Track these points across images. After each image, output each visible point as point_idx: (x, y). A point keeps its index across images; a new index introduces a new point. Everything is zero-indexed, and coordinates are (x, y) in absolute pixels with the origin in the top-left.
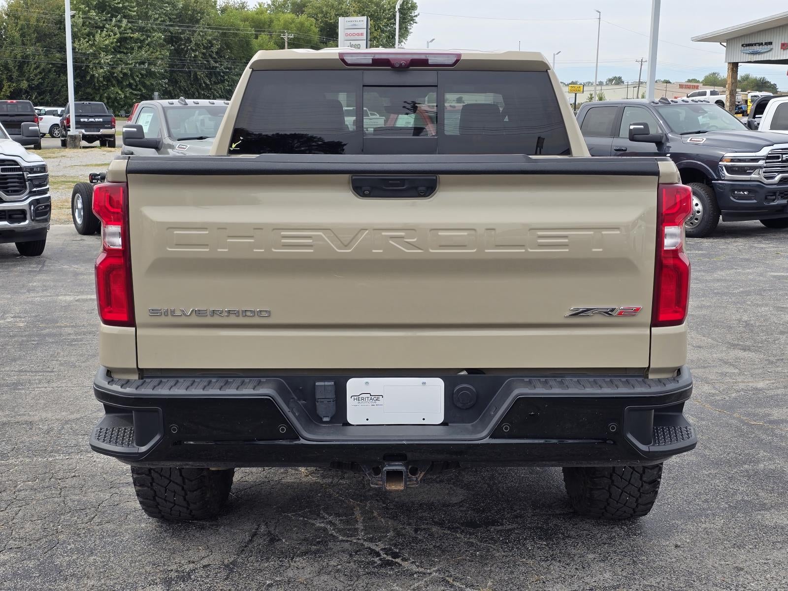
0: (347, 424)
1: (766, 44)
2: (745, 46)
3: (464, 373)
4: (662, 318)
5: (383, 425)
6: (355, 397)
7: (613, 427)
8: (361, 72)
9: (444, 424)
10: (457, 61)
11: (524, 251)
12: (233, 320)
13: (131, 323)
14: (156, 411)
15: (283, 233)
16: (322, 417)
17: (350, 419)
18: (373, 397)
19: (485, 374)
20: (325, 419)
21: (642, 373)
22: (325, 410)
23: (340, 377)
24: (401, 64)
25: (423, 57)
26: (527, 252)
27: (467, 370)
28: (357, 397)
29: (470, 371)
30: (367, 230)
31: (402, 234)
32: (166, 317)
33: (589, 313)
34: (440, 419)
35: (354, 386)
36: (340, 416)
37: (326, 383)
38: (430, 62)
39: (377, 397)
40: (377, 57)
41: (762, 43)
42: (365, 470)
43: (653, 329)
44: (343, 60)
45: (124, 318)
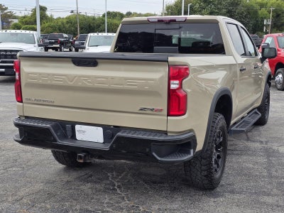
3: (112, 127)
4: (171, 113)
7: (148, 150)
9: (103, 143)
15: (55, 77)
17: (77, 138)
20: (69, 137)
21: (166, 133)
22: (69, 134)
23: (73, 124)
24: (167, 22)
25: (174, 19)
28: (78, 131)
29: (114, 126)
30: (78, 77)
31: (87, 78)
33: (146, 110)
34: (102, 141)
35: (77, 127)
36: (74, 136)
37: (69, 126)
40: (159, 19)
43: (168, 117)
44: (148, 21)
45: (21, 100)
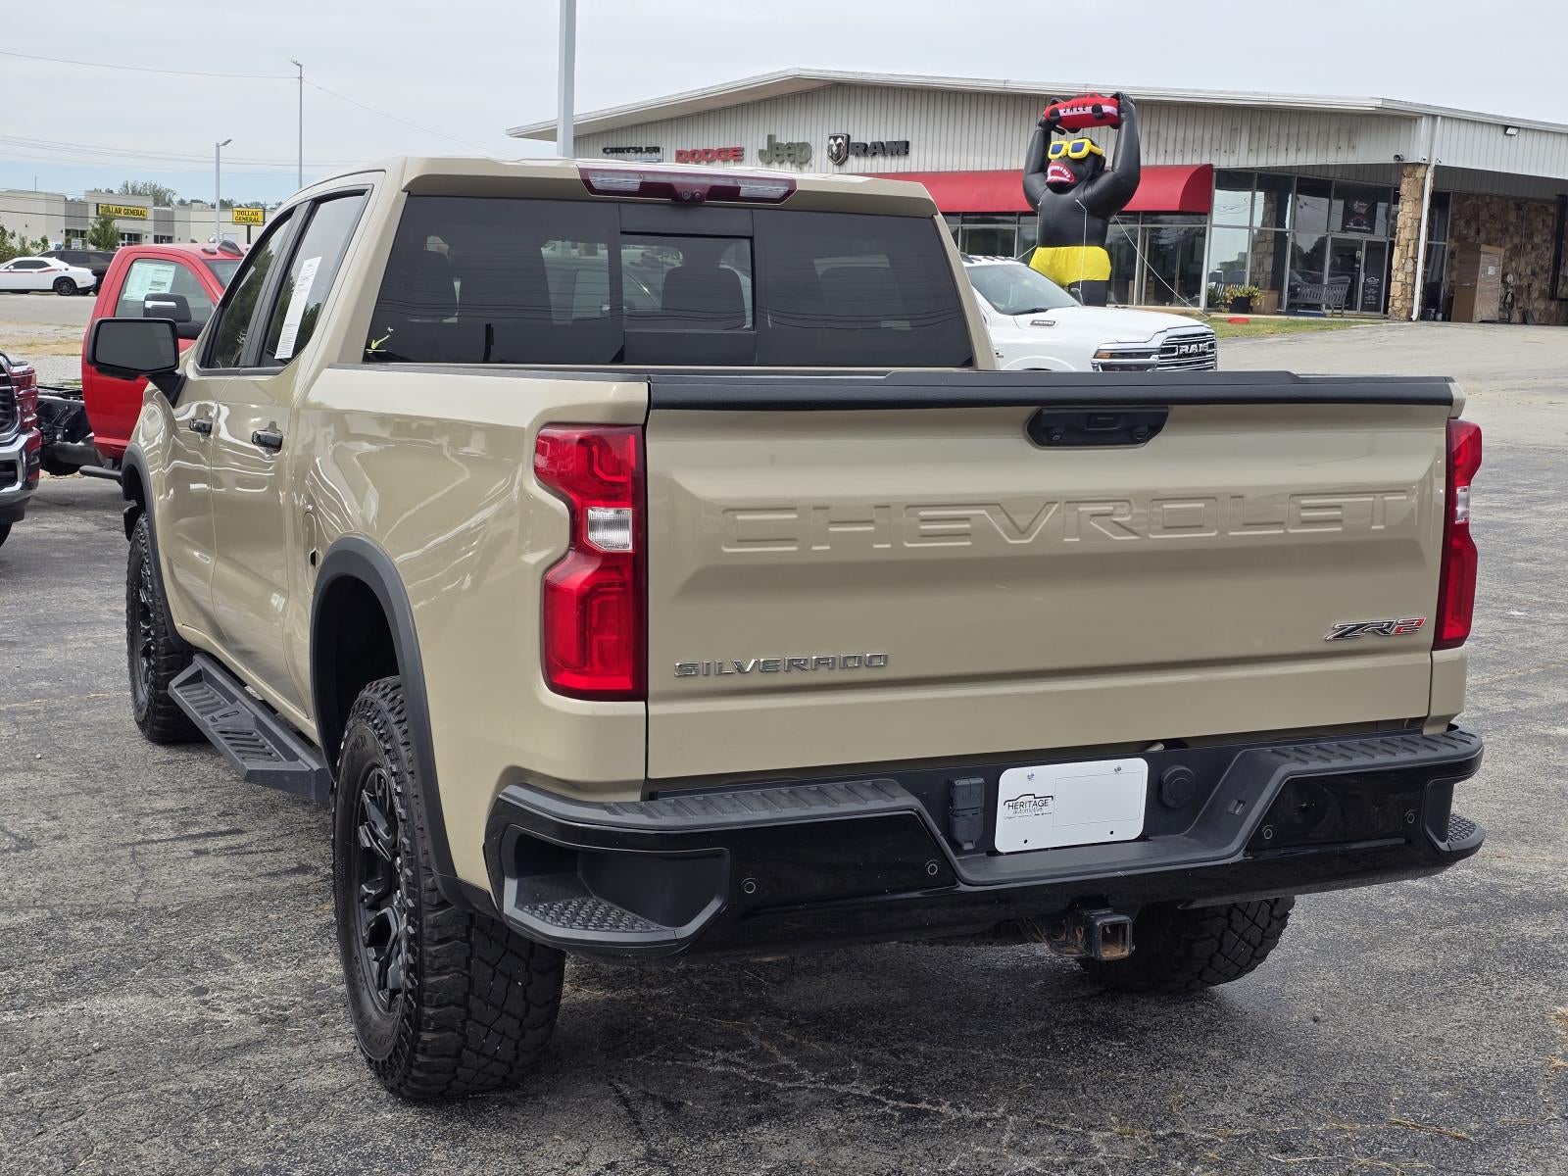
0: (996, 853)
1: (649, 150)
2: (608, 151)
3: (1159, 747)
4: (1444, 634)
5: (1047, 849)
6: (1011, 803)
7: (1410, 817)
8: (615, 205)
9: (1142, 838)
10: (789, 193)
11: (1282, 531)
12: (824, 676)
13: (639, 693)
14: (718, 855)
15: (924, 513)
16: (962, 842)
17: (1001, 845)
18: (1038, 800)
19: (1187, 747)
20: (968, 846)
22: (968, 829)
23: (991, 766)
24: (693, 195)
25: (730, 183)
26: (1286, 533)
27: (1162, 741)
28: (1013, 803)
29: (1169, 743)
30: (1056, 503)
31: (1107, 508)
32: (705, 678)
33: (1357, 632)
34: (1137, 829)
35: (1012, 782)
36: (987, 838)
37: (974, 781)
38: (743, 193)
39: (1044, 800)
40: (649, 179)
41: (641, 149)
42: (1041, 931)
43: (1434, 653)
44: (587, 183)
45: (627, 684)
